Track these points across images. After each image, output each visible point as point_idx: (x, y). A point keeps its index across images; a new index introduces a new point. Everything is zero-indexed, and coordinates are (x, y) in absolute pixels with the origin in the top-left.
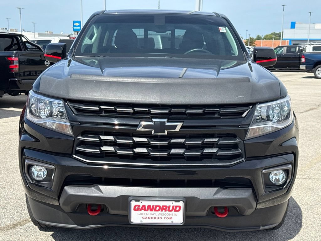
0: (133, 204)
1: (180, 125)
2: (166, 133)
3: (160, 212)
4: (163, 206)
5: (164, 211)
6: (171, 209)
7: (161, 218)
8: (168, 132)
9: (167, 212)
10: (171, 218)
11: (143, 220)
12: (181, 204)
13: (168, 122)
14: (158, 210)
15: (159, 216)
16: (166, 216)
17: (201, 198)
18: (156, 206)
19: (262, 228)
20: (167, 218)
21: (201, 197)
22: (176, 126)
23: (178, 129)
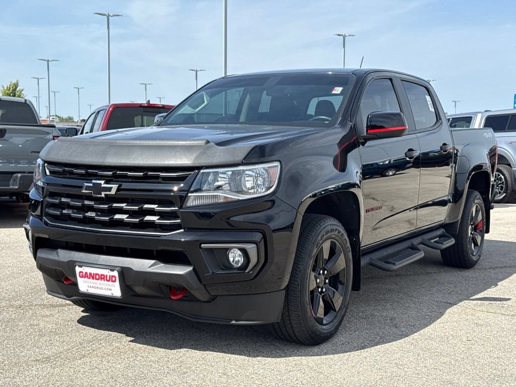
0: (78, 269)
1: (115, 187)
2: (103, 195)
3: (99, 281)
4: (102, 275)
5: (103, 280)
6: (108, 279)
7: (102, 289)
8: (105, 195)
9: (106, 282)
10: (111, 290)
11: (88, 289)
12: (116, 273)
13: (105, 183)
14: (98, 279)
15: (101, 286)
16: (107, 287)
17: (135, 270)
18: (96, 274)
19: (234, 322)
20: (108, 289)
21: (135, 268)
22: (111, 188)
23: (113, 192)
